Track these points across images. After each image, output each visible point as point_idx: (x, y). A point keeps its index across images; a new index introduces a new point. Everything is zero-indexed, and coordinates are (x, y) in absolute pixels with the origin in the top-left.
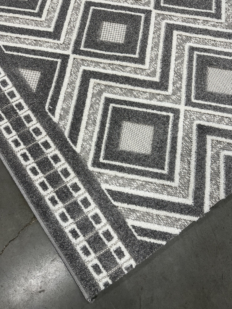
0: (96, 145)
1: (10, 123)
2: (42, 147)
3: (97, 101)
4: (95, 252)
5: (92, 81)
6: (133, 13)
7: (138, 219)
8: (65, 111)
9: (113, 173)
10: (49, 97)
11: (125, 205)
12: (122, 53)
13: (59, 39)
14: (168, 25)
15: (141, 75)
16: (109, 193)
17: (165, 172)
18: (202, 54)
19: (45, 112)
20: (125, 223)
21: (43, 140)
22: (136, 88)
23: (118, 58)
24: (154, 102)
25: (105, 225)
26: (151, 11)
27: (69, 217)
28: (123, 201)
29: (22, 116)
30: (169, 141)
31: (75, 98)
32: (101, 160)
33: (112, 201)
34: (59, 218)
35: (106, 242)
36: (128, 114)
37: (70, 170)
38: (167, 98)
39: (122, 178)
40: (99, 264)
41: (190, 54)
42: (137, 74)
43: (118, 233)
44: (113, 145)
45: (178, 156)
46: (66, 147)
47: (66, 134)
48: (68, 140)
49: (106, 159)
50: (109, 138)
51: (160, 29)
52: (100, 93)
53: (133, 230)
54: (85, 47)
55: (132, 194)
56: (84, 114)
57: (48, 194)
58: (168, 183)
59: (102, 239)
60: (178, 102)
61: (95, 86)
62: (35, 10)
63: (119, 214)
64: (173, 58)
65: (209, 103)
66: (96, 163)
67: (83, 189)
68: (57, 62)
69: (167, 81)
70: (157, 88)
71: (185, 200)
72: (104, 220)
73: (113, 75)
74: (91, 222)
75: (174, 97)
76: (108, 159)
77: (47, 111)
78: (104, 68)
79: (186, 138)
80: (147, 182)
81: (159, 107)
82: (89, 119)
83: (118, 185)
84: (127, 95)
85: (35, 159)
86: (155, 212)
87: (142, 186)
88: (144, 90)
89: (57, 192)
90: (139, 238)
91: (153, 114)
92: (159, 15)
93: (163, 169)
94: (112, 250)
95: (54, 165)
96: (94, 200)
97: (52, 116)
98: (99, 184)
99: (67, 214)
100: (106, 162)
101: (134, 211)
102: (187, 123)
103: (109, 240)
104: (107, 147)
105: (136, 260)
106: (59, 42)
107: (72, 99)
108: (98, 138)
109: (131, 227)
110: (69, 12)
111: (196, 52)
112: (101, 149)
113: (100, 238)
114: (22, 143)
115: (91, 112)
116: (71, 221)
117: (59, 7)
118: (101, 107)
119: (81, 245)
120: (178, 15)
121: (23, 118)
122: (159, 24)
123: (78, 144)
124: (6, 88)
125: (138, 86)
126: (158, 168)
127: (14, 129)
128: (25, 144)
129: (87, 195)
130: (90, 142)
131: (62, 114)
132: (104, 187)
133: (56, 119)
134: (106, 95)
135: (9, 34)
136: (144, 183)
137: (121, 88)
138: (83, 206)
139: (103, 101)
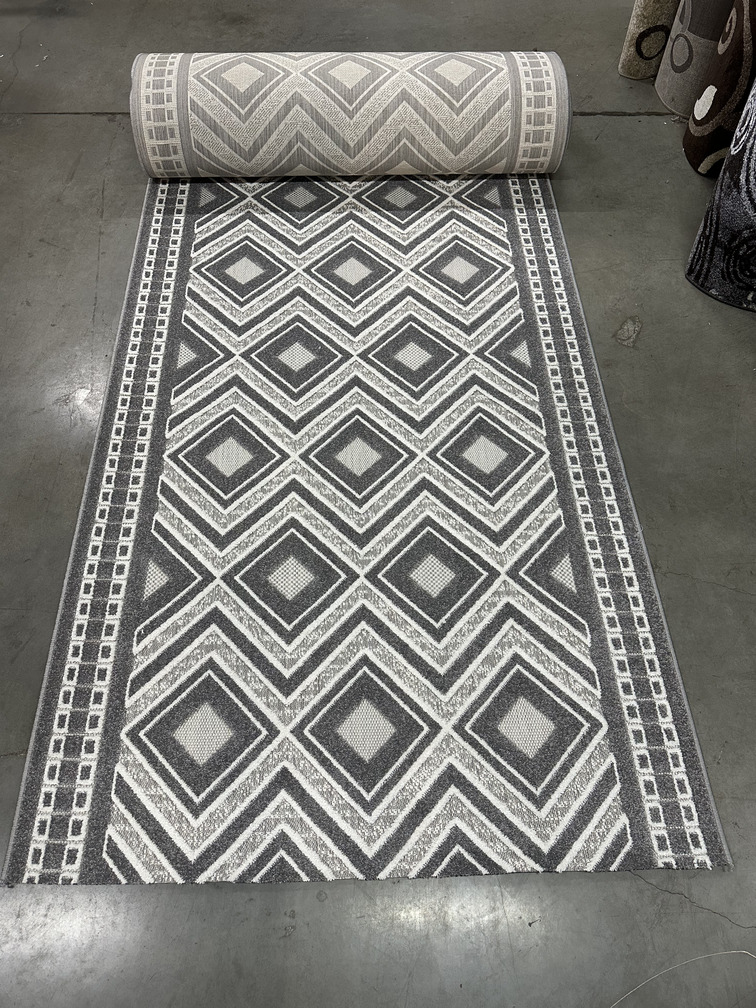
0: (151, 712)
1: (89, 622)
2: (96, 674)
3: (199, 656)
4: (50, 836)
5: (214, 628)
6: (334, 567)
7: (123, 834)
8: (155, 645)
9: (142, 759)
10: (151, 618)
11: (122, 807)
12: (276, 613)
13: (221, 550)
14: (363, 608)
15: (275, 656)
16: (117, 780)
17: (197, 800)
18: (372, 675)
19: (133, 633)
20: (105, 827)
21: (103, 667)
22: (255, 669)
23: (265, 617)
24: (259, 703)
25: (83, 814)
26: (358, 576)
28: (123, 801)
29: (106, 623)
31: (178, 636)
32: (141, 734)
33: (113, 792)
34: (47, 770)
35: (70, 833)
36: (218, 696)
37: (101, 722)
38: (280, 706)
39: (147, 772)
40: (43, 852)
41: (357, 664)
42: (272, 651)
43: (89, 833)
44: (169, 723)
45: (229, 791)
46: (119, 692)
47: (132, 675)
48: (129, 684)
49: (147, 737)
50: (171, 712)
51: (350, 607)
52: (210, 648)
53: (106, 842)
54: (242, 578)
55: (139, 800)
56: (170, 664)
57: (59, 733)
58: (189, 815)
59: (68, 827)
60: (285, 720)
61: (212, 635)
62: (226, 495)
63: (109, 811)
64: (331, 658)
65: (322, 749)
67: (95, 755)
68: (196, 578)
69: (297, 684)
70: (279, 686)
71: (190, 850)
72: (87, 807)
73: (242, 634)
74: (73, 799)
75: (289, 711)
76: (149, 739)
77: (136, 633)
78: (241, 619)
79: (258, 775)
80: (168, 798)
81: (260, 712)
82: (171, 673)
83: (135, 777)
84: (237, 672)
85: (78, 683)
86: (145, 838)
87: (158, 799)
88: (262, 677)
89: (68, 738)
90: (105, 855)
91: (245, 716)
92: (366, 587)
93: (198, 795)
94: (67, 847)
95: (91, 704)
96: (97, 776)
97: (135, 644)
98: (116, 762)
99: (58, 771)
100: (145, 739)
101: (125, 821)
102: (276, 757)
103: (73, 834)
104: (160, 722)
105: (80, 878)
106: (219, 553)
107: (173, 636)
108: (161, 704)
109: (107, 837)
110: (262, 520)
111: (365, 668)
112: (152, 720)
113: (67, 824)
114: (81, 655)
115: (181, 664)
116: (56, 781)
117: (256, 507)
118: (197, 667)
119: (44, 817)
120: (389, 603)
121: (105, 625)
122: (355, 600)
123: (134, 696)
124: (117, 577)
125: (259, 668)
126: (194, 790)
127: (86, 633)
128: (82, 659)
129: (94, 765)
130: (149, 703)
131: (148, 647)
132: (119, 768)
133: (136, 650)
134: (214, 654)
135: (174, 510)
136: (164, 796)
137: (238, 658)
138: (80, 774)
139: (205, 660)
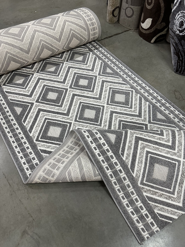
0: (143, 174)
1: (104, 158)
2: (119, 172)
3: (142, 152)
4: (142, 222)
5: (140, 142)
7: (159, 210)
8: (128, 155)
9: (149, 188)
10: (121, 148)
11: (153, 203)
15: (163, 141)
16: (146, 197)
17: (171, 190)
19: (119, 154)
20: (154, 211)
21: (119, 169)
22: (161, 147)
24: (169, 156)
25: (145, 211)
27: (130, 205)
29: (109, 155)
30: (175, 176)
31: (132, 149)
32: (144, 182)
33: (148, 201)
34: (125, 206)
35: (146, 218)
36: (157, 160)
37: (130, 185)
38: (175, 154)
39: (153, 191)
40: (144, 228)
42: (161, 140)
43: (151, 215)
44: (150, 175)
45: (178, 184)
46: (129, 174)
47: (129, 166)
48: (130, 170)
49: (146, 182)
50: (149, 171)
52: (143, 148)
53: (157, 215)
55: (156, 199)
56: (137, 158)
57: (121, 194)
58: (172, 196)
59: (144, 217)
60: (180, 157)
61: (141, 144)
63: (151, 207)
66: (142, 183)
67: (135, 194)
69: (175, 146)
70: (170, 149)
71: (179, 204)
72: (144, 209)
73: (149, 140)
74: (139, 209)
75: (178, 154)
77: (120, 154)
79: (182, 175)
80: (163, 194)
81: (172, 158)
82: (139, 160)
83: (150, 193)
84: (156, 151)
85: (115, 178)
86: (166, 208)
87: (161, 196)
88: (164, 149)
89: (125, 194)
90: (160, 218)
91: (169, 161)
93: (171, 189)
94: (149, 222)
95: (124, 182)
96: (140, 199)
97: (122, 157)
98: (143, 193)
100: (146, 183)
101: (157, 206)
104: (147, 176)
105: (160, 228)
107: (131, 150)
108: (144, 171)
109: (156, 213)
112: (145, 176)
113: (143, 216)
114: (110, 169)
115: (140, 156)
116: (131, 207)
118: (145, 155)
119: (136, 219)
121: (110, 156)
123: (134, 172)
124: (101, 141)
125: (161, 146)
126: (168, 188)
127: (106, 161)
128: (111, 170)
129: (137, 197)
130: (140, 172)
131: (127, 156)
132: (145, 194)
133: (124, 159)
134: (146, 149)
137: (153, 147)
138: (135, 202)
139: (145, 152)
